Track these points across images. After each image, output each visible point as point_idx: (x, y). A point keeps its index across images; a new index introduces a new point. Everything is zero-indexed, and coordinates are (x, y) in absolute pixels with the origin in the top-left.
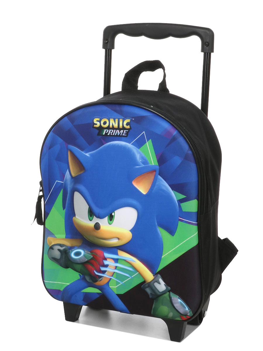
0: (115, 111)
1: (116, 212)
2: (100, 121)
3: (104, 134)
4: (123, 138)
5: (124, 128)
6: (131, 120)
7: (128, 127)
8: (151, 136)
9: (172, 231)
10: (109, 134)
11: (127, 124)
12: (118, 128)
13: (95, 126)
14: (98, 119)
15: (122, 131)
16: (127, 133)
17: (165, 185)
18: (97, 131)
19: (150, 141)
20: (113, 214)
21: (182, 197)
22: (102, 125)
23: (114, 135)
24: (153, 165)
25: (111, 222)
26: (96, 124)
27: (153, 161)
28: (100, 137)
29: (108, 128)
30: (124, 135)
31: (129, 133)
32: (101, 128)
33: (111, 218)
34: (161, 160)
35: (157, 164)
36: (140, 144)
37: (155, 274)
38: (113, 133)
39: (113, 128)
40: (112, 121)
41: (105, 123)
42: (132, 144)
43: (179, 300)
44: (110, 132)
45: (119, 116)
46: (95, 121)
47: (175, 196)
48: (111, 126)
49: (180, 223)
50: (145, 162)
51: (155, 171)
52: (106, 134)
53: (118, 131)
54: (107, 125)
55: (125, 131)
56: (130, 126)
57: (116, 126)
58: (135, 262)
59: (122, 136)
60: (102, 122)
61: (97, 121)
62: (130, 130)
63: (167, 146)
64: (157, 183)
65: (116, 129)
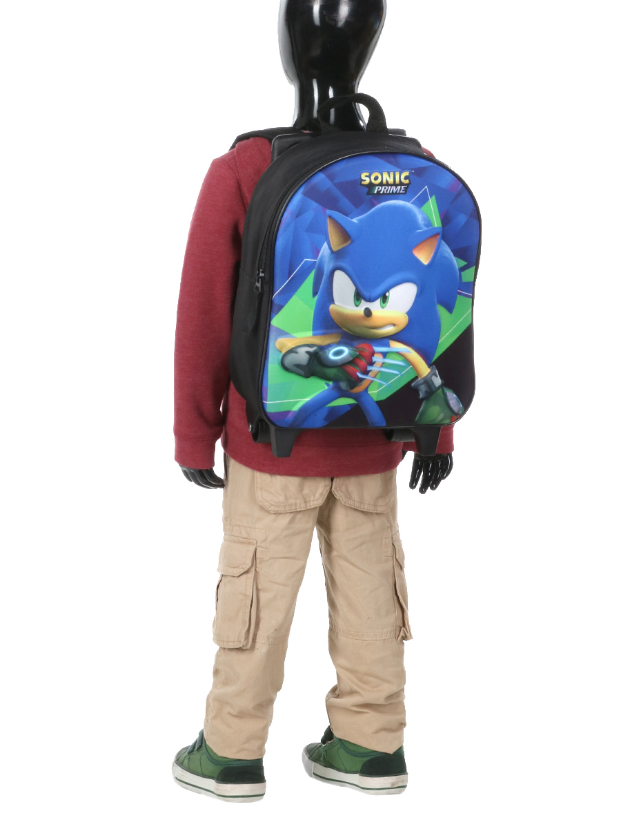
0: (389, 162)
1: (391, 291)
2: (369, 177)
3: (376, 192)
4: (401, 195)
5: (401, 184)
6: (411, 173)
7: (407, 181)
8: (436, 191)
9: (450, 309)
10: (382, 192)
11: (406, 178)
12: (395, 184)
13: (363, 183)
14: (367, 174)
15: (399, 187)
16: (406, 190)
17: (447, 251)
18: (367, 189)
19: (434, 196)
20: (387, 294)
21: (463, 263)
22: (373, 181)
23: (389, 194)
24: (436, 228)
25: (384, 305)
26: (365, 180)
27: (437, 223)
28: (370, 196)
29: (381, 184)
30: (401, 192)
31: (408, 189)
32: (371, 185)
33: (385, 299)
34: (445, 219)
35: (440, 225)
36: (421, 202)
37: (430, 365)
38: (387, 191)
39: (388, 184)
40: (385, 175)
41: (376, 178)
42: (412, 203)
43: (455, 395)
44: (383, 189)
45: (395, 168)
46: (363, 176)
47: (458, 263)
48: (384, 181)
49: (459, 296)
50: (428, 223)
51: (438, 234)
52: (378, 192)
53: (394, 188)
54: (379, 181)
55: (403, 187)
56: (409, 181)
57: (391, 181)
58: (410, 352)
59: (399, 193)
60: (373, 177)
61: (366, 176)
62: (410, 186)
63: (452, 203)
64: (440, 250)
65: (391, 185)
